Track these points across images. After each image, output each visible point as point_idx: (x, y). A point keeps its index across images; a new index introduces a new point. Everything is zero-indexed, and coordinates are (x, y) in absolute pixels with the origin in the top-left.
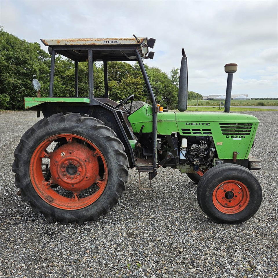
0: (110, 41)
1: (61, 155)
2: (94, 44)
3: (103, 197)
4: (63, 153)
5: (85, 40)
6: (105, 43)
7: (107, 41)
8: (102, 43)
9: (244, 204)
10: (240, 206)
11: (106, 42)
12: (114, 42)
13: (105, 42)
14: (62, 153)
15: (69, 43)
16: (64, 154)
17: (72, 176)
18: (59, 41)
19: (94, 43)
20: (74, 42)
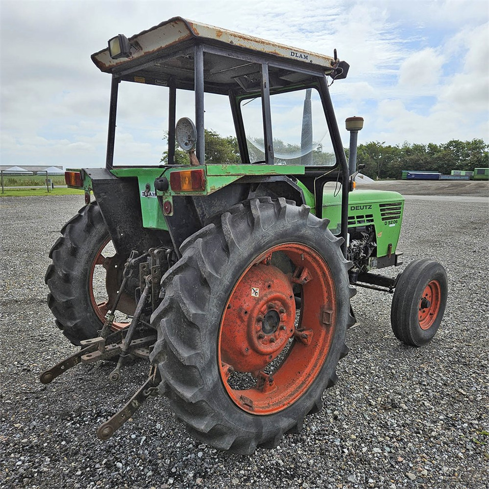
0: (299, 55)
1: (252, 295)
2: (277, 54)
3: (330, 359)
4: (255, 289)
5: (264, 42)
6: (291, 55)
7: (295, 52)
8: (287, 55)
9: (434, 311)
10: (431, 314)
11: (293, 54)
12: (303, 57)
13: (292, 52)
14: (253, 291)
15: (237, 42)
16: (258, 291)
17: (271, 336)
18: (220, 31)
19: (277, 52)
20: (246, 41)
